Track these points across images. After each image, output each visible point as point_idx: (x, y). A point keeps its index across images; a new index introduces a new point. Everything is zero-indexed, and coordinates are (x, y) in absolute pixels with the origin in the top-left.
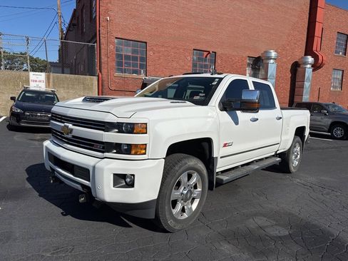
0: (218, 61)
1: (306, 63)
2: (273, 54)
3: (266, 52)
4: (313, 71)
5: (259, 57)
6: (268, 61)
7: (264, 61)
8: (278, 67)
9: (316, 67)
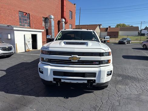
0: (31, 18)
1: (62, 21)
2: (53, 17)
3: (49, 16)
4: (65, 24)
5: (47, 18)
6: (51, 20)
7: (49, 20)
8: (54, 22)
9: (66, 23)
